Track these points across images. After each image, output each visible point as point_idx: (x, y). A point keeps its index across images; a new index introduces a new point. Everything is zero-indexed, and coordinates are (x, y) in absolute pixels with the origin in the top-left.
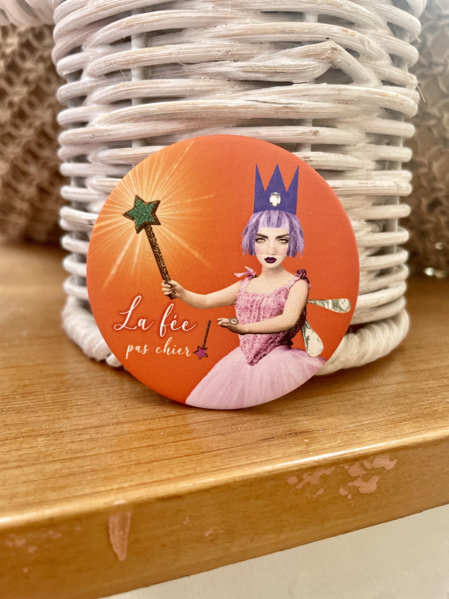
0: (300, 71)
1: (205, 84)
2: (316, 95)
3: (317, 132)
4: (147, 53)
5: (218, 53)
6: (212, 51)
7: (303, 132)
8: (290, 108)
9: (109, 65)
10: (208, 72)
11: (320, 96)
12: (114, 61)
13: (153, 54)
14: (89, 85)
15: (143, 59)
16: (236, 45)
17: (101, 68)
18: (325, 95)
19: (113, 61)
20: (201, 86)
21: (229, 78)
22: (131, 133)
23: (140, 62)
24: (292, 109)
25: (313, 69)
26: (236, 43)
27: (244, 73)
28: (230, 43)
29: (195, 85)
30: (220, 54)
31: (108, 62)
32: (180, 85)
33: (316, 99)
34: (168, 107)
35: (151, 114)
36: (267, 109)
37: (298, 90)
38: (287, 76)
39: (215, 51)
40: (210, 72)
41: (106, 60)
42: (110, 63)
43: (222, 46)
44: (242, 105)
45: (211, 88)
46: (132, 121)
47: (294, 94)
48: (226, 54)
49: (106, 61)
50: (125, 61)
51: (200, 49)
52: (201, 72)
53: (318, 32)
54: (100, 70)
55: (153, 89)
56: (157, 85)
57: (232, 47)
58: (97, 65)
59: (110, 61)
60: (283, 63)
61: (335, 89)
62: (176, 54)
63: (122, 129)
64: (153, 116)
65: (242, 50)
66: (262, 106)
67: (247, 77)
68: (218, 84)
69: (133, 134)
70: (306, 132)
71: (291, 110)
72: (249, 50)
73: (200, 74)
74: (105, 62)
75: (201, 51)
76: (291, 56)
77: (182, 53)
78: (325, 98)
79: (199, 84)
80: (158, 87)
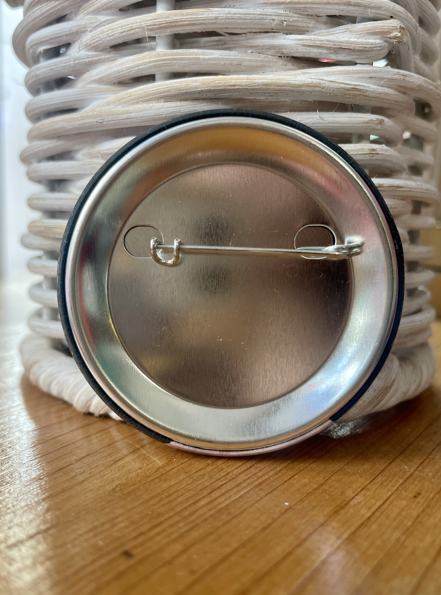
0: (367, 49)
1: (254, 58)
2: (382, 79)
3: (382, 121)
4: (185, 15)
5: (272, 21)
6: (266, 19)
7: (370, 120)
8: (359, 90)
9: (129, 30)
10: (257, 44)
11: (386, 80)
12: (138, 24)
13: (195, 17)
14: (85, 60)
15: (180, 23)
16: (291, 15)
17: (113, 35)
18: (391, 80)
19: (135, 25)
20: (250, 61)
21: (282, 54)
22: (162, 115)
23: (175, 26)
24: (361, 91)
25: (380, 48)
26: (290, 13)
27: (304, 47)
28: (284, 12)
29: (244, 59)
30: (274, 24)
31: (127, 27)
32: (225, 57)
33: (382, 82)
34: (216, 82)
35: (192, 90)
36: (335, 90)
37: (365, 71)
38: (353, 54)
39: (270, 19)
40: (261, 44)
41: (123, 24)
42: (130, 27)
43: (277, 14)
44: (308, 82)
45: (262, 64)
46: (162, 100)
47: (360, 75)
48: (281, 24)
49: (125, 26)
50: (154, 25)
51: (251, 16)
52: (249, 45)
53: (383, 8)
54: (111, 38)
55: (192, 60)
56: (197, 56)
57: (287, 16)
58: (108, 31)
59: (131, 25)
60: (346, 39)
61: (400, 74)
62: (223, 19)
63: (148, 110)
64: (194, 93)
65: (298, 21)
66: (330, 85)
67: (306, 53)
68: (269, 60)
69: (164, 116)
70: (373, 120)
71: (360, 93)
72: (306, 22)
73: (247, 47)
74: (122, 27)
75: (254, 18)
76: (356, 32)
77: (231, 18)
78: (390, 83)
79: (248, 58)
80: (199, 59)
